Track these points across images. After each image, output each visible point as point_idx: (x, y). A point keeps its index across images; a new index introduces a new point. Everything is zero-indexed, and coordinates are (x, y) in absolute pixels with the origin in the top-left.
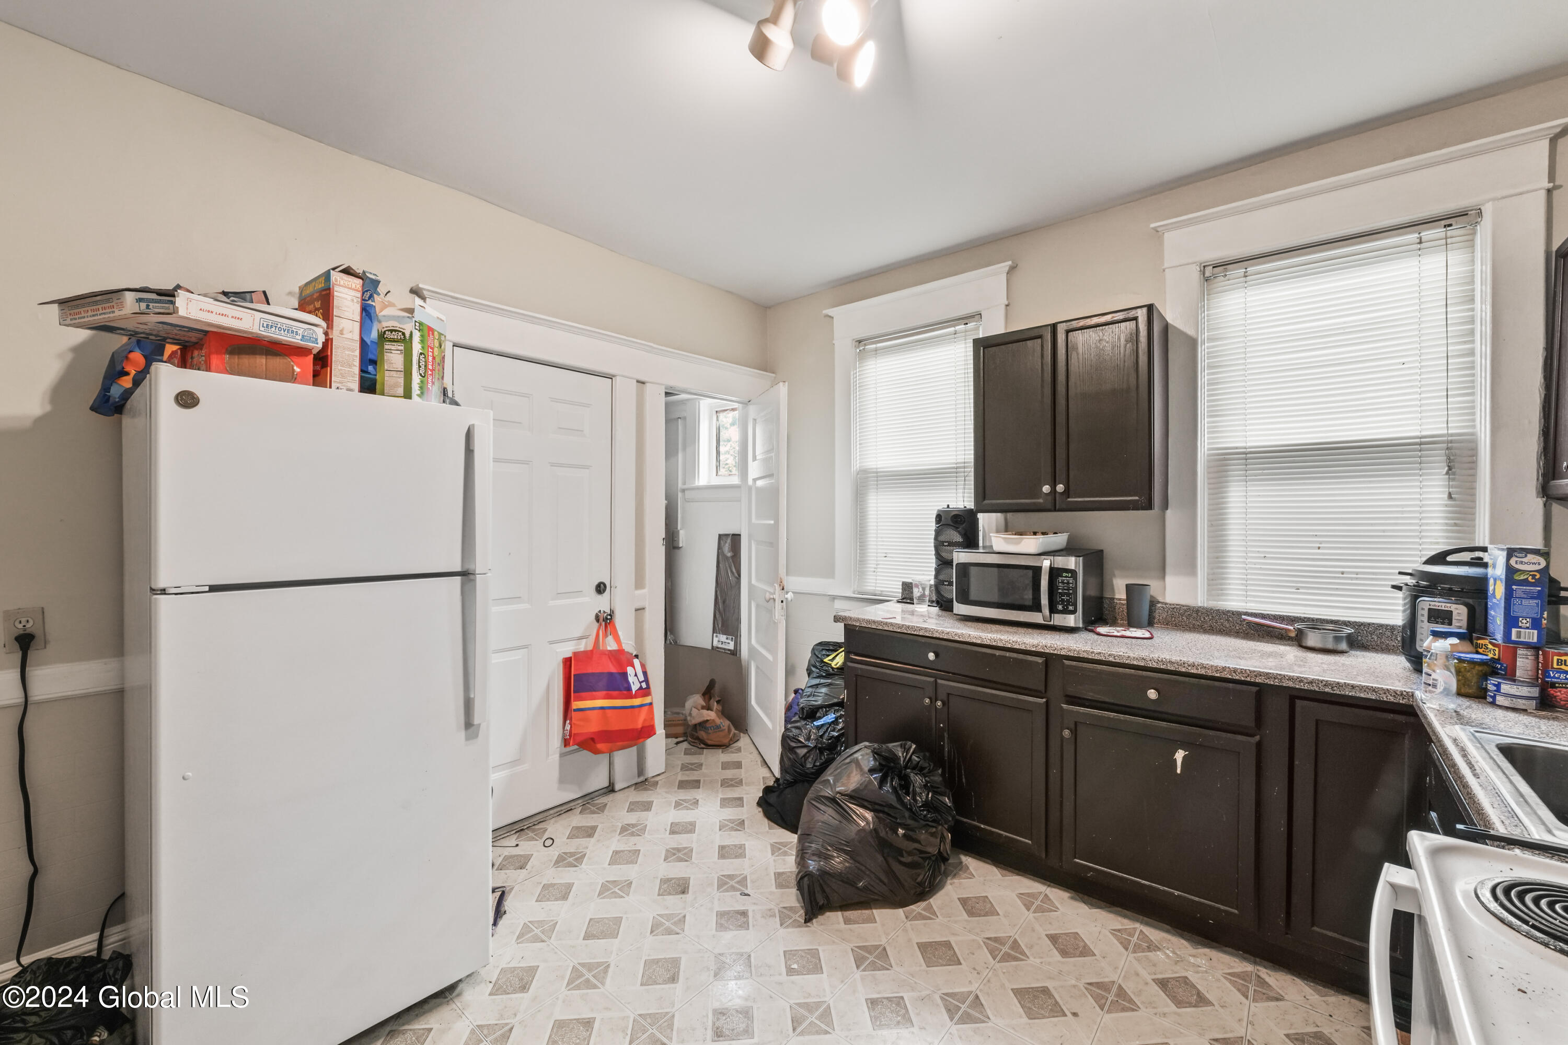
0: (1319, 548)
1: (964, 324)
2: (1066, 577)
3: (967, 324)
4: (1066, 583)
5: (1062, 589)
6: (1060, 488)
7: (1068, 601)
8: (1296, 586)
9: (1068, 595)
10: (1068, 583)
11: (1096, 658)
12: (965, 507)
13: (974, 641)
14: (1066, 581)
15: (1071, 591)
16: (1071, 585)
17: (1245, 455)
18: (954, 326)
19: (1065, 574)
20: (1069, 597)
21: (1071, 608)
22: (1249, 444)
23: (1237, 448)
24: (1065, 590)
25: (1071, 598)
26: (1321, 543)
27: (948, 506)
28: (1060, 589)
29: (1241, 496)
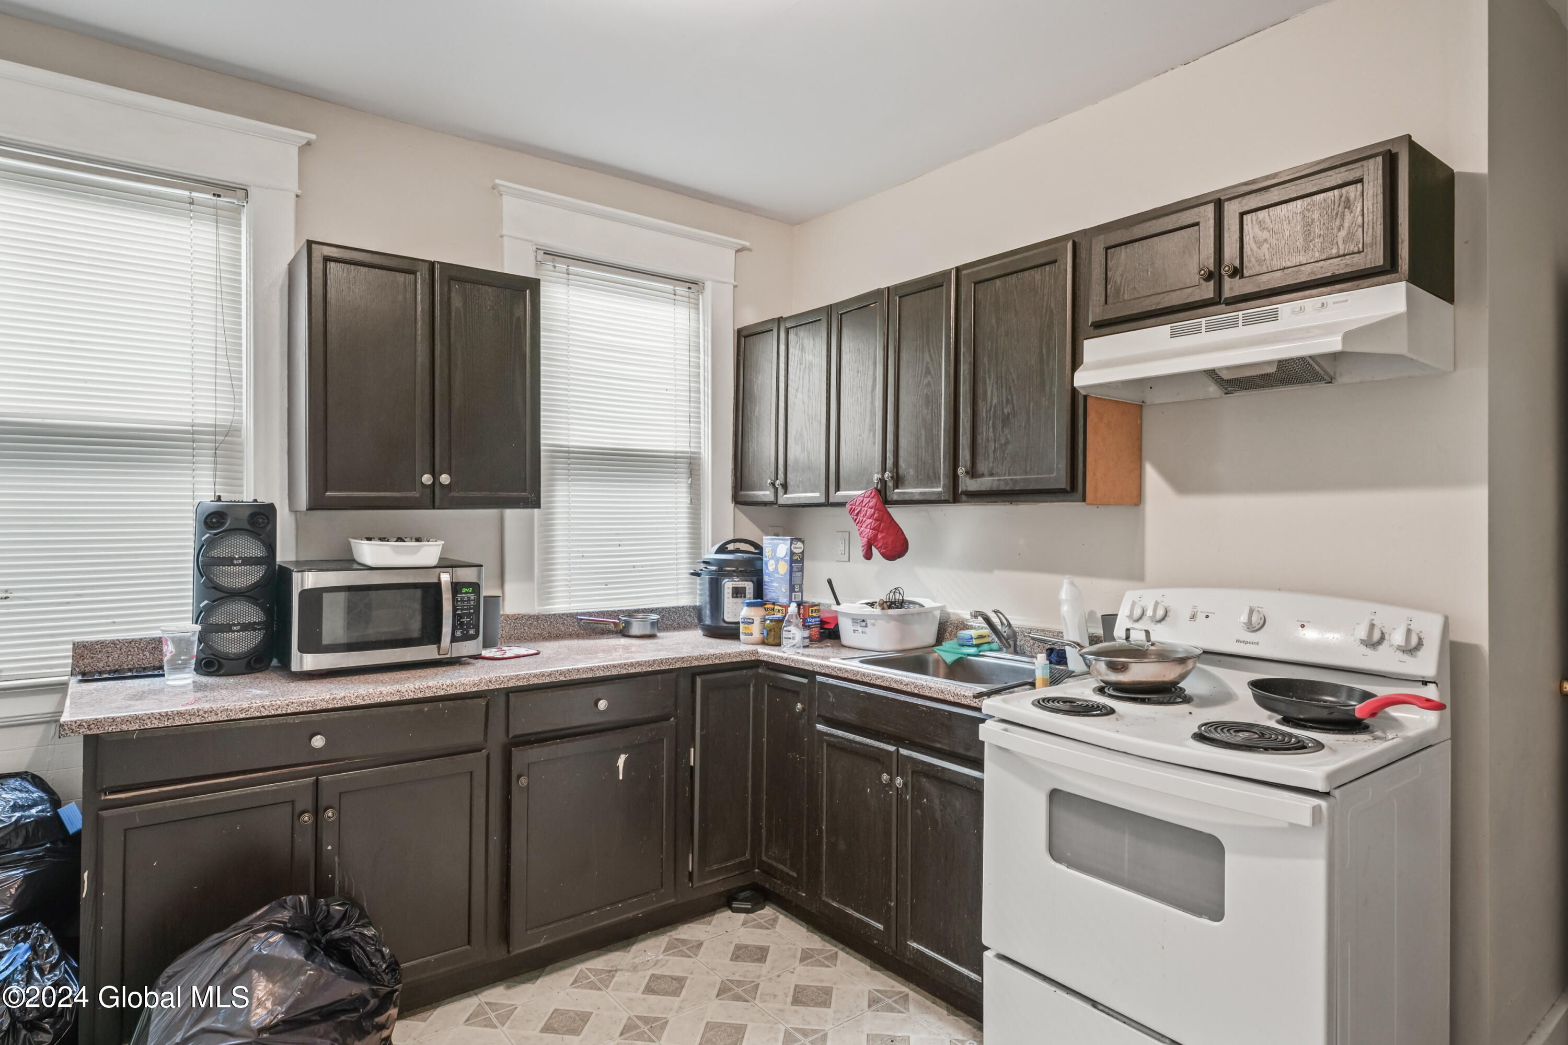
0: (620, 545)
1: (214, 195)
2: (466, 593)
3: (219, 196)
4: (465, 601)
5: (462, 610)
6: (445, 479)
7: (468, 623)
8: (604, 583)
9: (468, 615)
10: (469, 600)
11: (547, 681)
12: (255, 501)
13: (389, 699)
14: (466, 599)
15: (472, 611)
16: (472, 603)
17: (567, 454)
18: (191, 190)
19: (464, 590)
20: (469, 618)
21: (472, 632)
22: (572, 444)
23: (561, 446)
24: (466, 609)
25: (472, 619)
26: (621, 540)
27: (219, 499)
28: (458, 609)
29: (565, 495)
